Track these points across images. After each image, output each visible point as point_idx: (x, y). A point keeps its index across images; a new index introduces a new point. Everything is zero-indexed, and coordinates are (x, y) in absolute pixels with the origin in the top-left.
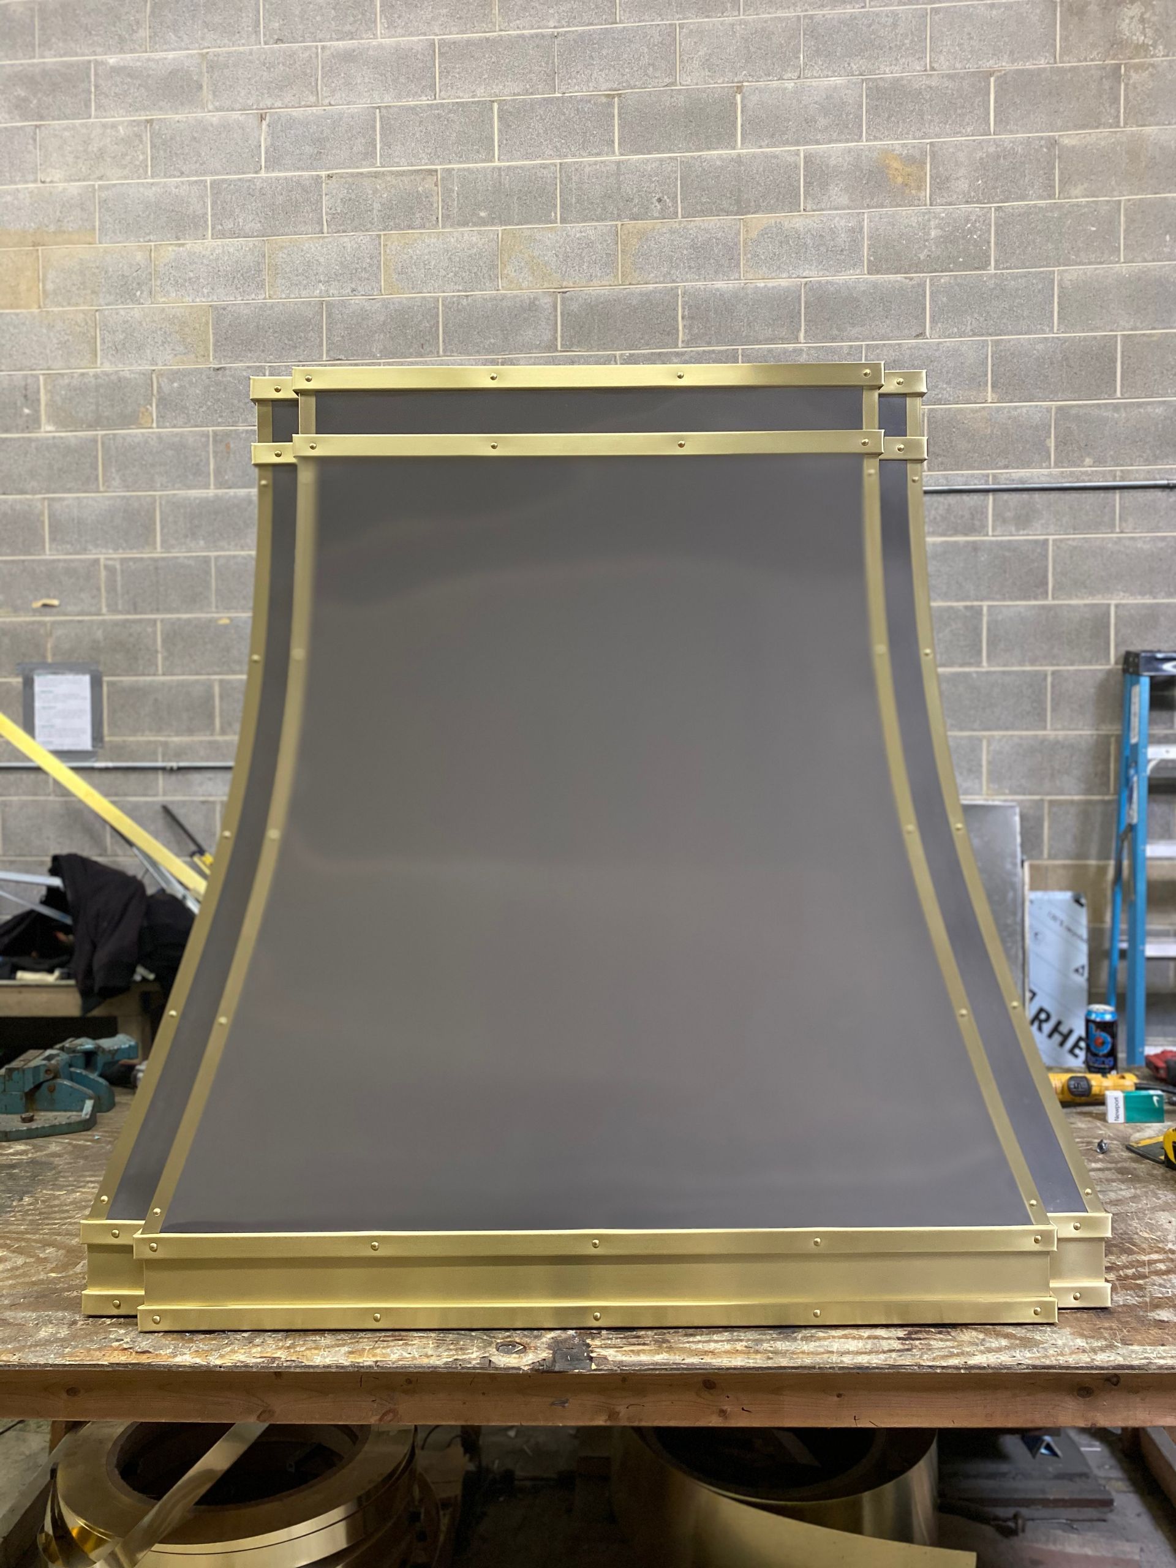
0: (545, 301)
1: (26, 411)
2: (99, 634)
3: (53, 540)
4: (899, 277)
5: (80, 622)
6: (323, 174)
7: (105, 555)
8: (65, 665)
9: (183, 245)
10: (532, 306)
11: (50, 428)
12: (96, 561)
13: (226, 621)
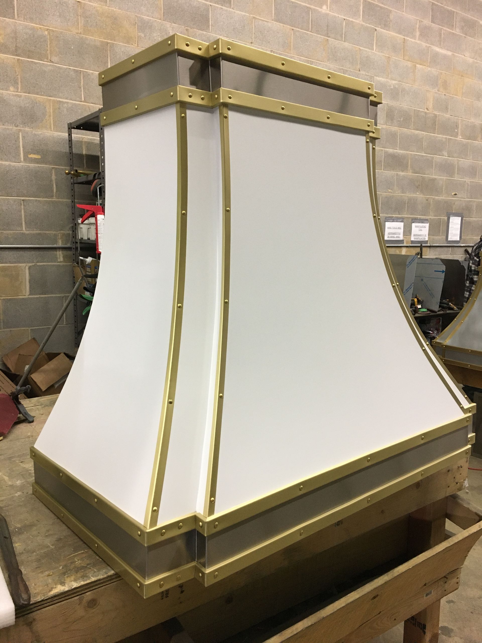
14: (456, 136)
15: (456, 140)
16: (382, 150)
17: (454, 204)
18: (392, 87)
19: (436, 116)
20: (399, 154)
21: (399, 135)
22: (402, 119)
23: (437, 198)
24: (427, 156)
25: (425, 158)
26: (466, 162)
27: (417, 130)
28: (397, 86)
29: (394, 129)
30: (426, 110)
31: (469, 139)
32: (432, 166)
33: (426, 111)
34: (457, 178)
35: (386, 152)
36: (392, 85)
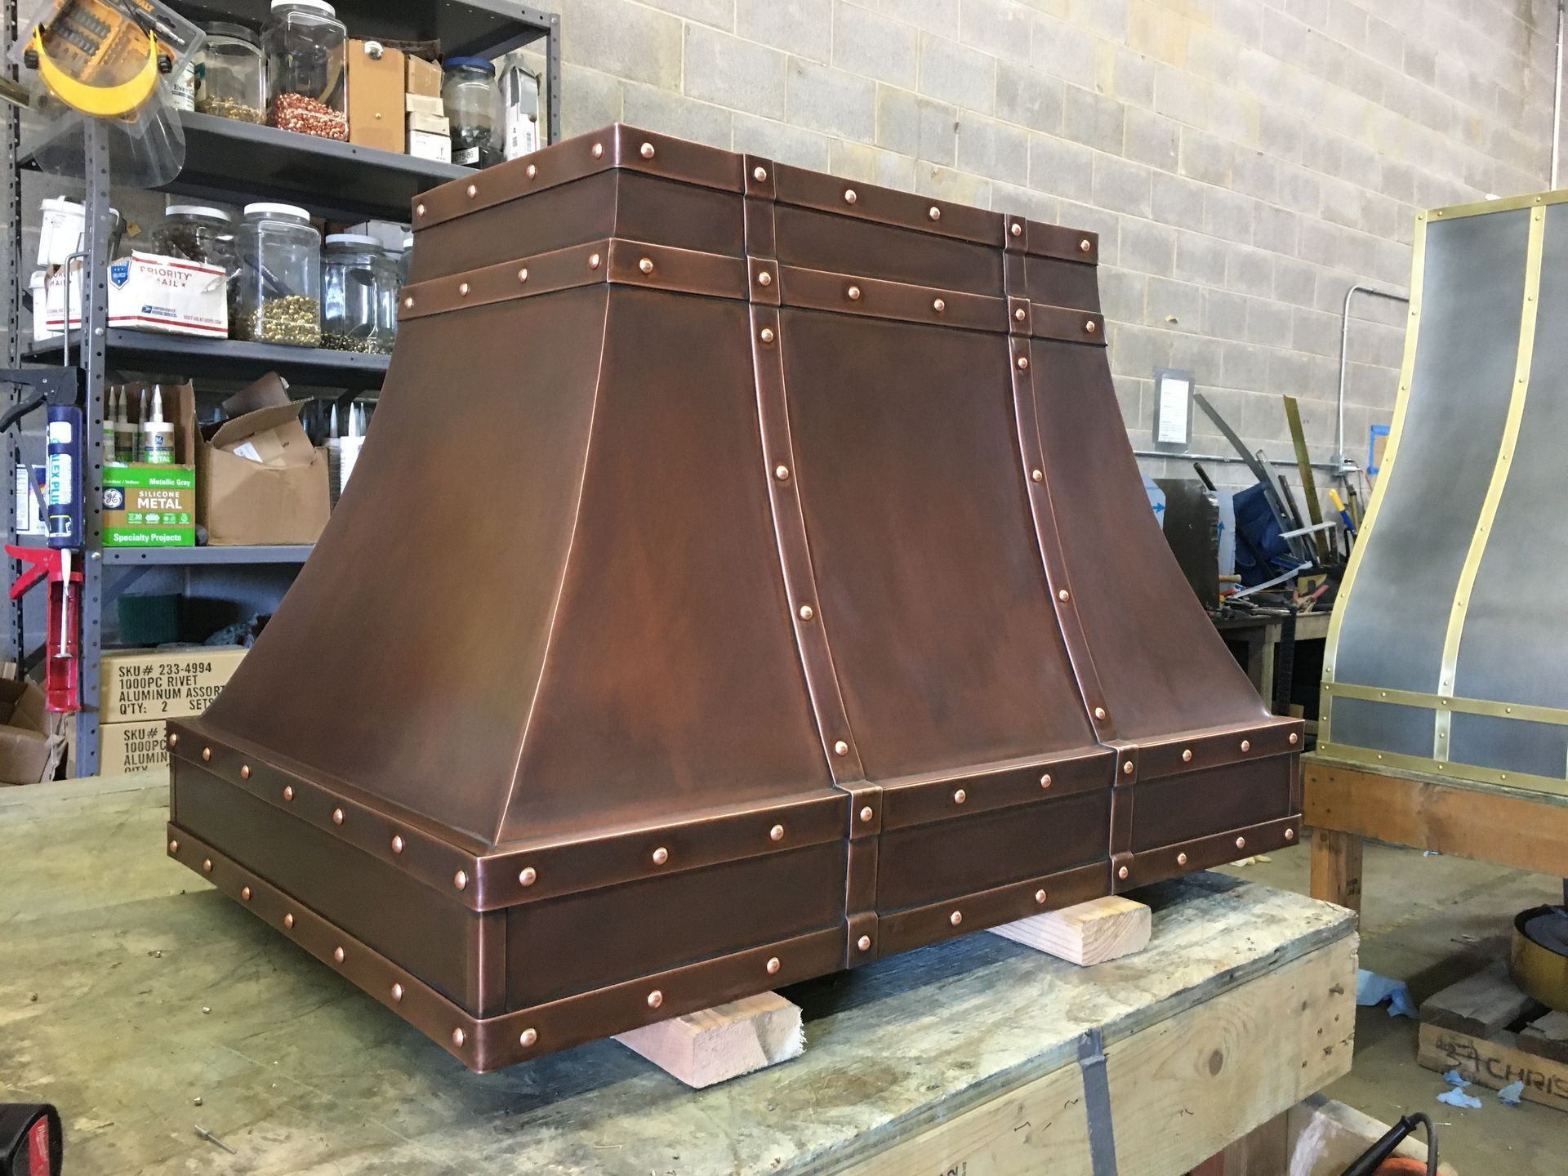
0: (1377, 156)
1: (1172, 154)
2: (1195, 350)
3: (1178, 266)
4: (1470, 188)
5: (1187, 337)
6: (1308, 27)
7: (1202, 285)
8: (1178, 375)
9: (1249, 50)
10: (1371, 159)
11: (1183, 172)
12: (1197, 289)
13: (1251, 349)
14: (1173, 166)
15: (1172, 178)
16: (987, 183)
17: (1172, 345)
18: (1010, 18)
19: (1122, 109)
20: (1030, 200)
21: (1031, 147)
22: (1037, 106)
23: (1127, 325)
24: (1101, 212)
25: (1097, 216)
26: (1198, 240)
27: (1076, 139)
28: (1022, 17)
29: (1018, 130)
30: (1096, 88)
31: (1204, 177)
32: (1116, 240)
33: (1097, 92)
34: (1176, 277)
35: (996, 190)
36: (1010, 13)
